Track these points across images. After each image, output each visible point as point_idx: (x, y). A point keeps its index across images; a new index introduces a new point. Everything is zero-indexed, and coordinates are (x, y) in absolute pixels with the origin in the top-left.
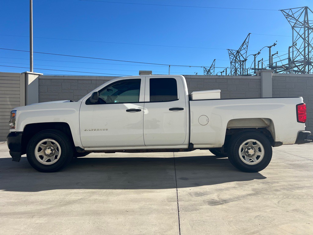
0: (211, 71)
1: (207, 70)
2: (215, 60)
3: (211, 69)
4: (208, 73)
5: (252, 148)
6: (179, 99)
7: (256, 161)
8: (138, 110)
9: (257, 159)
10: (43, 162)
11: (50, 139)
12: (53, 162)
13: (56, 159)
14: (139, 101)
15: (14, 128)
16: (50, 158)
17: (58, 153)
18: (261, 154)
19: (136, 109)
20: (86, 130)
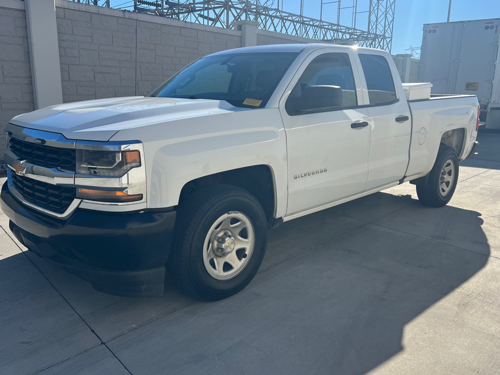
5: (444, 171)
6: (400, 100)
7: (447, 189)
8: (365, 124)
9: (447, 187)
10: (218, 276)
11: (233, 212)
12: (239, 266)
13: (244, 259)
14: (359, 105)
15: (142, 198)
16: (227, 259)
17: (247, 242)
18: (450, 179)
19: (361, 122)
20: (296, 178)
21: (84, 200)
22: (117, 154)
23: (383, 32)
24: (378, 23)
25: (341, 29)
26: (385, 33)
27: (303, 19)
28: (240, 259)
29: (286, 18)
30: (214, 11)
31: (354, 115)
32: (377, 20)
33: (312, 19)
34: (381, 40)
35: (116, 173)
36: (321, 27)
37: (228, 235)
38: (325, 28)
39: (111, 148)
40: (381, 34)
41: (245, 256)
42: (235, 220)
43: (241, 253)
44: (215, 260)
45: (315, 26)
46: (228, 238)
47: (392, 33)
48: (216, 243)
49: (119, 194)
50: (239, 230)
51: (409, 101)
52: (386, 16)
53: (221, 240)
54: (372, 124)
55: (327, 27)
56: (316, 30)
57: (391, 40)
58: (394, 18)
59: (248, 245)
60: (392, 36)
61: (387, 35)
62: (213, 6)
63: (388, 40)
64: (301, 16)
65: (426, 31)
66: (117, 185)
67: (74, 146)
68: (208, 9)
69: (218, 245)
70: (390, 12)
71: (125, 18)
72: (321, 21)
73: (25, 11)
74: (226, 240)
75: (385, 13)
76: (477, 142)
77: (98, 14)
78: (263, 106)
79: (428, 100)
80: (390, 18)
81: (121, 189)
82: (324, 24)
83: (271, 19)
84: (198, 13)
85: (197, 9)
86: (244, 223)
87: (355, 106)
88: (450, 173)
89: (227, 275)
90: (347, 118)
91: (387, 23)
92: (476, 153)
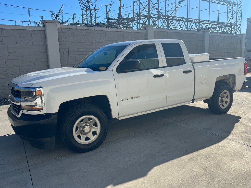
0: (60, 16)
1: (55, 15)
2: (63, 5)
3: (59, 14)
4: (56, 19)
5: (223, 96)
6: (187, 63)
7: (226, 106)
8: (162, 75)
9: (226, 104)
10: (82, 142)
11: (88, 115)
12: (93, 139)
13: (95, 136)
14: (160, 67)
15: (43, 109)
16: (88, 136)
17: (97, 128)
18: (228, 100)
19: (160, 74)
20: (122, 100)
21: (24, 110)
22: (33, 92)
23: (236, 22)
24: (233, 17)
25: (210, 23)
26: (237, 23)
27: (189, 20)
28: (94, 135)
29: (192, 21)
30: (143, 20)
31: (155, 72)
32: (232, 16)
33: (194, 19)
34: (235, 27)
35: (32, 100)
36: (200, 22)
37: (87, 125)
38: (211, 24)
39: (32, 90)
40: (235, 23)
41: (96, 134)
42: (90, 119)
43: (94, 133)
44: (81, 136)
45: (206, 23)
46: (86, 126)
47: (241, 23)
48: (81, 128)
49: (34, 108)
50: (93, 123)
51: (193, 63)
52: (237, 14)
53: (83, 127)
54: (167, 75)
55: (212, 23)
56: (206, 25)
57: (241, 26)
58: (242, 14)
59: (98, 130)
60: (241, 24)
61: (238, 23)
62: (142, 18)
63: (239, 26)
64: (187, 18)
65: (248, 22)
66: (33, 104)
67: (20, 89)
68: (139, 19)
69: (82, 129)
70: (239, 11)
71: (88, 30)
72: (209, 21)
73: (45, 31)
74: (85, 127)
75: (236, 12)
76: (246, 81)
77: (76, 29)
78: (106, 70)
79: (207, 61)
80: (239, 14)
81: (35, 106)
82: (211, 22)
83: (184, 22)
84: (136, 21)
85: (135, 20)
86: (95, 120)
87: (158, 67)
88: (227, 97)
89: (86, 142)
90: (151, 73)
91: (238, 17)
92: (246, 86)
